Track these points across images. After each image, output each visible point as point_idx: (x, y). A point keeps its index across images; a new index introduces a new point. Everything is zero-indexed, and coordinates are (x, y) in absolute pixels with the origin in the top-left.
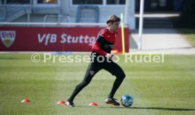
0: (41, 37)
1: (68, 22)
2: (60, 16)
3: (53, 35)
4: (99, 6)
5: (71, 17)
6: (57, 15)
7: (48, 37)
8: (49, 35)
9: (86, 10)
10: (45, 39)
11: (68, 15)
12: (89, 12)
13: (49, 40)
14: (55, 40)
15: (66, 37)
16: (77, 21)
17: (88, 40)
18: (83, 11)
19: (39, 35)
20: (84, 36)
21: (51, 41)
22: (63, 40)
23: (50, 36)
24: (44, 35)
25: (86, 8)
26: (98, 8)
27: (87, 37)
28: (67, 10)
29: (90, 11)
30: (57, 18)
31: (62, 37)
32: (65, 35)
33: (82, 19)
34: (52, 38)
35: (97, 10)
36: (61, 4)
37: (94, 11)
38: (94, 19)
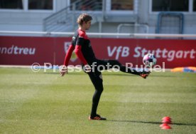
0: (112, 50)
1: (145, 32)
2: (136, 25)
3: (125, 48)
4: (185, 13)
5: (149, 26)
6: (133, 23)
7: (119, 51)
8: (120, 47)
9: (168, 18)
10: (115, 53)
11: (147, 24)
12: (171, 20)
13: (121, 53)
14: (128, 54)
15: (140, 51)
16: (157, 32)
17: (166, 54)
18: (164, 19)
19: (109, 48)
20: (162, 49)
21: (123, 55)
22: (136, 54)
23: (122, 49)
24: (115, 48)
25: (169, 15)
26: (182, 15)
27: (165, 51)
28: (145, 18)
29: (173, 19)
30: (133, 27)
31: (136, 50)
32: (140, 48)
33: (163, 28)
34: (124, 52)
35: (182, 18)
36: (138, 11)
37: (177, 19)
38: (177, 29)
